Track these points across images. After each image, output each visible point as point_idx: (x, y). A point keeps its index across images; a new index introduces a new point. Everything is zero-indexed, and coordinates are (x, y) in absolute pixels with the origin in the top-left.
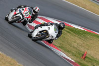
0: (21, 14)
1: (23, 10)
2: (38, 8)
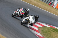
0: (19, 12)
1: (20, 10)
2: (29, 9)
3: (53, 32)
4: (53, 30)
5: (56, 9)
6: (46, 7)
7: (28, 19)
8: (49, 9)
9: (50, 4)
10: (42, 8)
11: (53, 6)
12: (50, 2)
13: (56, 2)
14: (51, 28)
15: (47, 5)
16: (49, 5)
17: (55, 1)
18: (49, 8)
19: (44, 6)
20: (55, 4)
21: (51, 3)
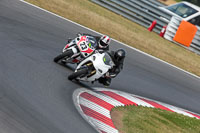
3: (164, 126)
4: (163, 119)
5: (173, 46)
6: (140, 37)
7: (90, 62)
8: (149, 45)
9: (154, 27)
10: (123, 42)
11: (162, 35)
12: (154, 21)
13: (173, 19)
14: (155, 111)
15: (144, 29)
16: (151, 30)
17: (171, 16)
18: (150, 40)
19: (134, 34)
20: (169, 28)
21: (156, 24)
